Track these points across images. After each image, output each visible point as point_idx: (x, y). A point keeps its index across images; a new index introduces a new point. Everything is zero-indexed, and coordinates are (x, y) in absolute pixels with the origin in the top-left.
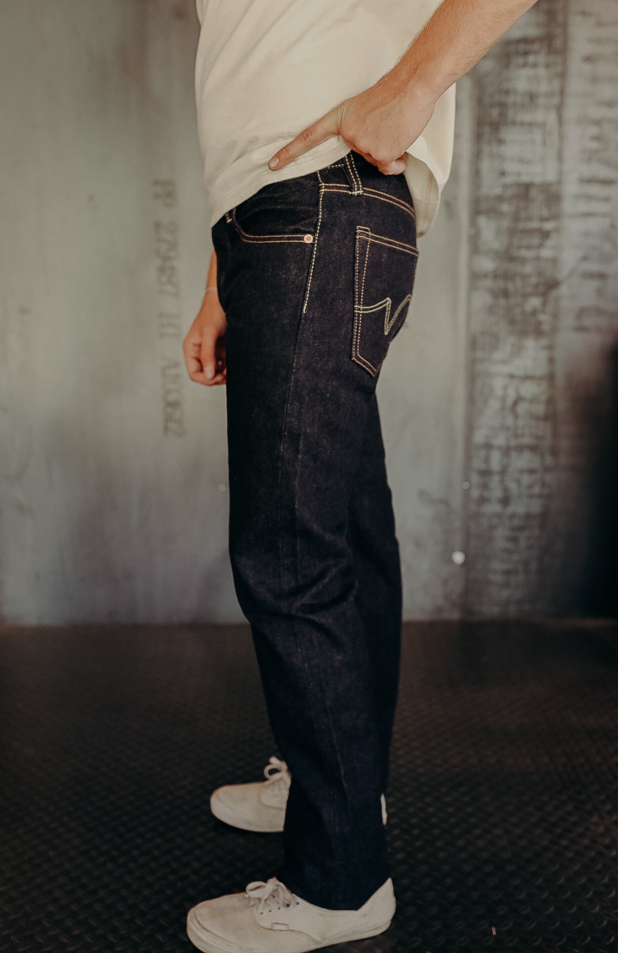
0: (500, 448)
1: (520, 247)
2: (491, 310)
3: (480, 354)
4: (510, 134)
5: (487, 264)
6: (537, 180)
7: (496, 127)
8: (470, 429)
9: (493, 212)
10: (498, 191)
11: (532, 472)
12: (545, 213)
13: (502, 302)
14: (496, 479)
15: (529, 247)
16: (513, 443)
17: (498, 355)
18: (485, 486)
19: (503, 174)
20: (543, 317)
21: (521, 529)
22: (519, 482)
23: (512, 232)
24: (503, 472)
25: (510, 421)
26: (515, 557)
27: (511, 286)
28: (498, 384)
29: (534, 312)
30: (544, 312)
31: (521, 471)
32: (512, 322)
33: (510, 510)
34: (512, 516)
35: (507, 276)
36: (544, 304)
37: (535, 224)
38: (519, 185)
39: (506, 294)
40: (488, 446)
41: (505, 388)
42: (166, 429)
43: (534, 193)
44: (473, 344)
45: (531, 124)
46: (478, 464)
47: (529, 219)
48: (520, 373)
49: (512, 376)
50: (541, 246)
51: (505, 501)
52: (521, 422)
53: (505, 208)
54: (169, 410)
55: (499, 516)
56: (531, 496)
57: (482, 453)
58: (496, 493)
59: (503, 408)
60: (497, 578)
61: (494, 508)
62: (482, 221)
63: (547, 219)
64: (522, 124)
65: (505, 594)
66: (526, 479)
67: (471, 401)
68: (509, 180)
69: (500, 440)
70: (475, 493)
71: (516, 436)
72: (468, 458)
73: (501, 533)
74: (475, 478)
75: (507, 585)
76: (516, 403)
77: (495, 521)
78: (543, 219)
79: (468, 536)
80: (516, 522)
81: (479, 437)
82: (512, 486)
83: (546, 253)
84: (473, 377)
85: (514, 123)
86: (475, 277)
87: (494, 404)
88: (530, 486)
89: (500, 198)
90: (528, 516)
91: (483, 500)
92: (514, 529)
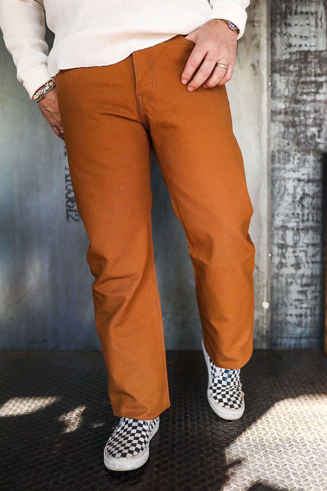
0: (293, 229)
1: (302, 94)
2: (284, 136)
3: (277, 165)
4: (294, 20)
5: (281, 105)
6: (313, 49)
7: (284, 16)
8: (272, 216)
9: (284, 71)
10: (287, 56)
11: (313, 245)
12: (318, 71)
13: (291, 130)
14: (290, 250)
15: (308, 94)
16: (301, 225)
17: (289, 166)
18: (283, 256)
19: (290, 46)
20: (318, 140)
21: (307, 285)
22: (306, 252)
23: (296, 84)
24: (295, 245)
25: (299, 210)
26: (304, 306)
27: (296, 119)
28: (290, 185)
29: (313, 136)
30: (319, 137)
31: (308, 246)
32: (298, 144)
33: (300, 272)
34: (303, 276)
35: (294, 113)
36: (319, 132)
37: (313, 79)
38: (300, 52)
39: (294, 125)
40: (284, 228)
41: (295, 188)
42: (68, 216)
43: (311, 58)
44: (272, 158)
45: (307, 13)
46: (277, 240)
47: (307, 75)
48: (305, 177)
49: (299, 180)
50: (317, 93)
51: (297, 266)
52: (306, 211)
53: (292, 68)
54: (70, 204)
55: (293, 276)
56: (313, 263)
57: (281, 233)
58: (290, 260)
59: (293, 202)
60: (293, 320)
61: (289, 270)
62: (277, 76)
63: (320, 75)
64: (302, 13)
65: (299, 330)
66: (311, 251)
67: (272, 197)
68: (294, 49)
69: (292, 224)
70: (276, 260)
71: (303, 221)
72: (271, 236)
73: (295, 288)
74: (276, 250)
75: (300, 324)
76: (302, 198)
77: (290, 280)
78: (316, 75)
79: (272, 290)
80: (305, 281)
81: (278, 222)
82: (302, 255)
83: (319, 97)
84: (272, 181)
85: (296, 13)
86: (274, 113)
87: (288, 199)
88: (313, 256)
89: (288, 62)
90: (312, 276)
91: (281, 265)
92: (302, 286)
